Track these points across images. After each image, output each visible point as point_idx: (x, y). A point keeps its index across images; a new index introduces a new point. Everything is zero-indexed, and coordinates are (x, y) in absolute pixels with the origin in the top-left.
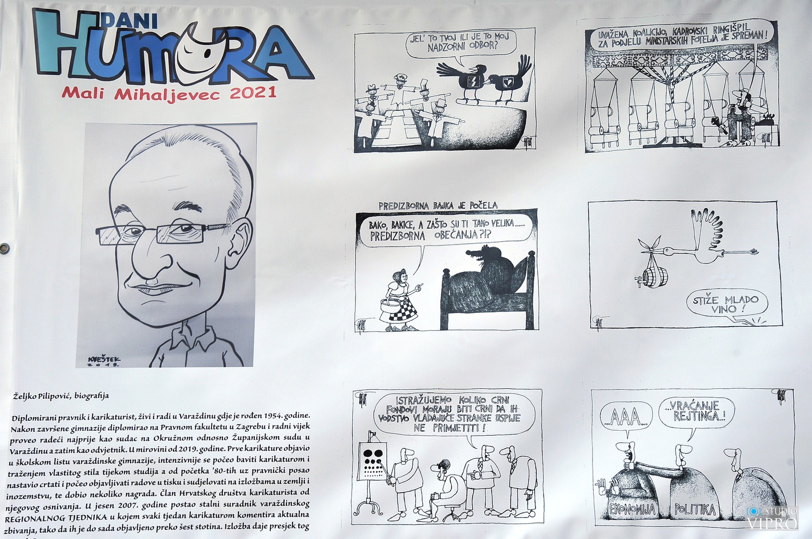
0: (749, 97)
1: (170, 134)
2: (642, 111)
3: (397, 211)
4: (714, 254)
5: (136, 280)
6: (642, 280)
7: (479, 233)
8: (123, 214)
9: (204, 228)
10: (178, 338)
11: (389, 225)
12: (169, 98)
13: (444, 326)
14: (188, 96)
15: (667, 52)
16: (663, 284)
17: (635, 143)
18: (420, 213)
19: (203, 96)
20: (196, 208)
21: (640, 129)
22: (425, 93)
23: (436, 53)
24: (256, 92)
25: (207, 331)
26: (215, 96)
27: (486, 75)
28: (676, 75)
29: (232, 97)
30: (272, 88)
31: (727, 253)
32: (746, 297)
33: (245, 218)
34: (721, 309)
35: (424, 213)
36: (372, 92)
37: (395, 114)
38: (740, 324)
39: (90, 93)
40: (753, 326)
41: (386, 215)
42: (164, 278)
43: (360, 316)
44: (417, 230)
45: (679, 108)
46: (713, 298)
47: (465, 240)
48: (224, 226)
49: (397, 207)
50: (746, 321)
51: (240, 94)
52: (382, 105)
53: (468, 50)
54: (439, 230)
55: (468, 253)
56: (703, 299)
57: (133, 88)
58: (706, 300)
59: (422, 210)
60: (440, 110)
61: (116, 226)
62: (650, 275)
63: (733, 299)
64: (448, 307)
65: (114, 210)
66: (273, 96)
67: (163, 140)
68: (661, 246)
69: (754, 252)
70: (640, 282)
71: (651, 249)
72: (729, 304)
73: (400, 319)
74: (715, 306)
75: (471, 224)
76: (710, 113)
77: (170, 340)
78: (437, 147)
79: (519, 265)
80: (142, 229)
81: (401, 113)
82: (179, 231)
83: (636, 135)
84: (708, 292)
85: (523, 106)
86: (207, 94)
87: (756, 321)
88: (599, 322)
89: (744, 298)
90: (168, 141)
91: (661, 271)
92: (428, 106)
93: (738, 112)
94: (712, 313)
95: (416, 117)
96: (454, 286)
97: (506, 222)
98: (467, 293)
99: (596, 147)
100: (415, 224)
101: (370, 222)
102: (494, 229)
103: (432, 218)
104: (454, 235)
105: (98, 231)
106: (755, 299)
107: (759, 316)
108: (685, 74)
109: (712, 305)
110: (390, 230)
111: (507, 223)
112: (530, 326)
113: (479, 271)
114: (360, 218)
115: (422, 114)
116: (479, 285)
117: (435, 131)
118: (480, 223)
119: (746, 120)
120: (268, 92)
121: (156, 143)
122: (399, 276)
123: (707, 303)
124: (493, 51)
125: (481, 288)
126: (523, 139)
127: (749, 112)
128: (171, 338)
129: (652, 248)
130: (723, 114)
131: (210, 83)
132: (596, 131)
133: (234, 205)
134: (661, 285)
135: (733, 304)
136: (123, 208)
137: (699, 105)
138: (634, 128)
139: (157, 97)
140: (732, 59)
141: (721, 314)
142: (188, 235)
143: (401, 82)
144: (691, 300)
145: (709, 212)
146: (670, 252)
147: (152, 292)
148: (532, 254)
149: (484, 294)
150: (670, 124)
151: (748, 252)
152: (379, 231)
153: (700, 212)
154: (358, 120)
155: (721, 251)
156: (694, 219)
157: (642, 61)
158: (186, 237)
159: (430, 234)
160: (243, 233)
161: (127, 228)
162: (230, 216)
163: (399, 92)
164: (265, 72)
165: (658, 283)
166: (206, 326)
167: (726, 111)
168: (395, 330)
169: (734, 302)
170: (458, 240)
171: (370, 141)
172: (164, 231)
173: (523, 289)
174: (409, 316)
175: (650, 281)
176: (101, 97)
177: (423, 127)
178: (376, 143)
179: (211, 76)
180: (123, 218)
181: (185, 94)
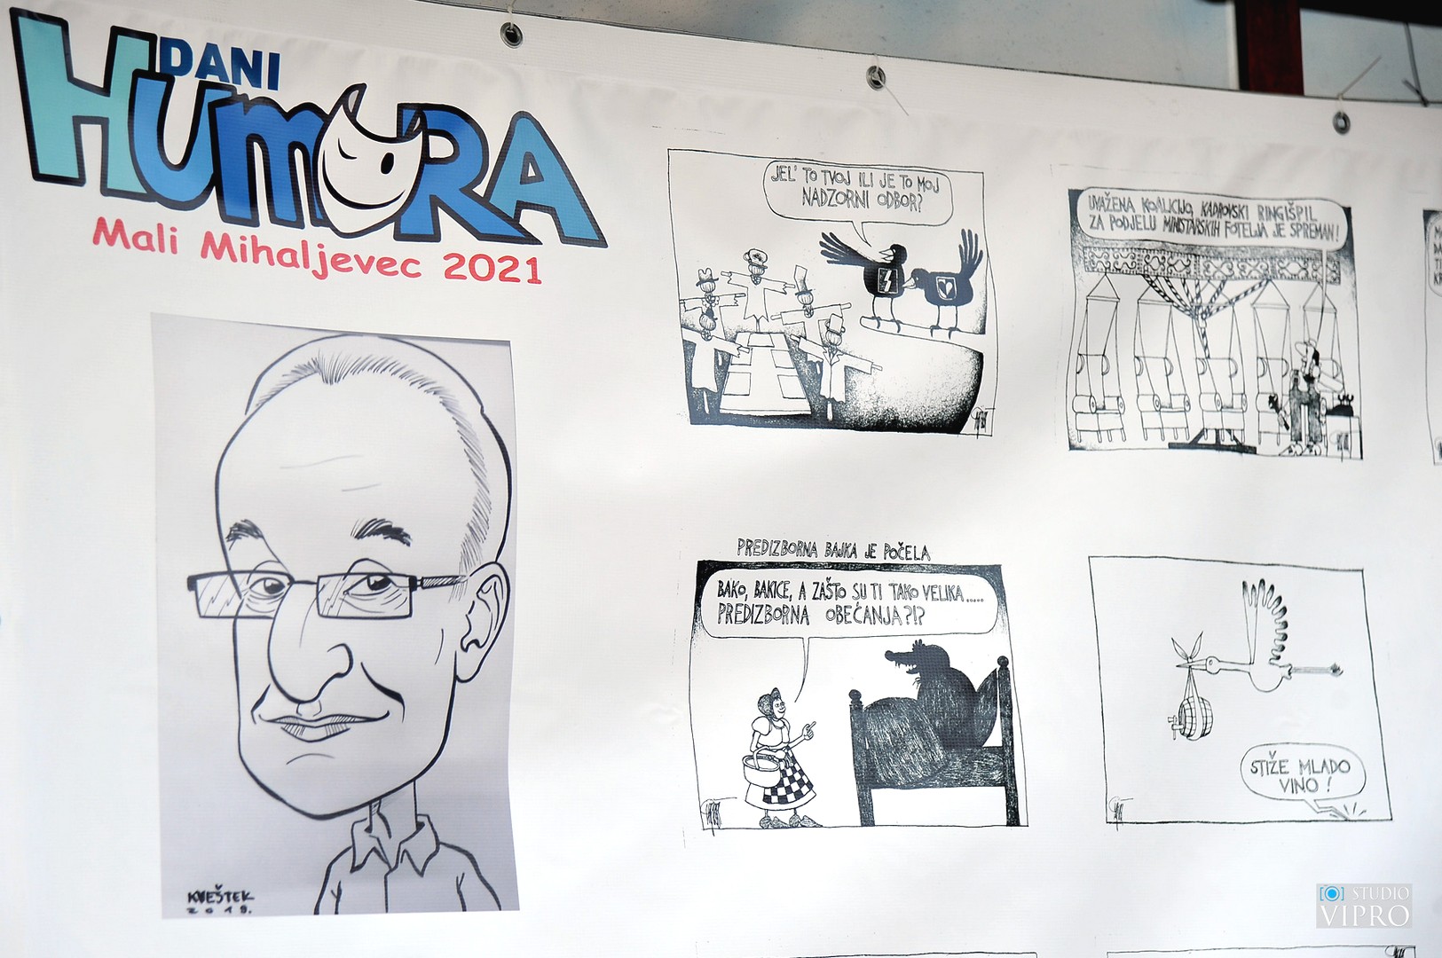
0: (1316, 356)
1: (329, 352)
2: (1156, 368)
3: (766, 558)
4: (1277, 673)
5: (276, 705)
6: (1178, 723)
7: (903, 613)
8: (246, 542)
9: (414, 583)
10: (364, 843)
11: (751, 591)
12: (315, 263)
13: (867, 819)
14: (353, 263)
15: (1192, 251)
16: (1207, 732)
17: (1154, 436)
18: (802, 565)
19: (385, 265)
20: (397, 534)
21: (1159, 408)
22: (805, 297)
23: (815, 211)
24: (499, 267)
25: (420, 826)
26: (411, 268)
27: (907, 267)
28: (1205, 298)
29: (448, 274)
30: (533, 262)
31: (1297, 670)
32: (1331, 761)
33: (496, 562)
34: (1294, 784)
35: (810, 566)
36: (707, 285)
37: (756, 339)
38: (1326, 816)
39: (149, 237)
40: (1346, 820)
41: (748, 566)
42: (334, 698)
43: (709, 794)
44: (795, 602)
45: (1219, 368)
46: (1280, 762)
47: (880, 628)
48: (454, 580)
49: (767, 550)
50: (1336, 811)
51: (464, 270)
52: (730, 318)
53: (876, 210)
54: (832, 604)
55: (890, 655)
56: (1264, 764)
57: (236, 231)
58: (1270, 766)
59: (806, 559)
60: (834, 338)
61: (230, 573)
62: (1188, 713)
63: (1311, 764)
64: (868, 778)
65: (225, 533)
66: (535, 280)
67: (314, 367)
69: (1335, 670)
70: (1175, 727)
71: (1190, 661)
72: (1306, 774)
73: (783, 800)
74: (1285, 778)
75: (888, 592)
76: (1266, 386)
77: (349, 849)
78: (838, 423)
79: (983, 687)
80: (285, 580)
81: (765, 340)
82: (363, 588)
83: (1152, 420)
84: (1272, 748)
85: (979, 343)
86: (393, 262)
87: (1350, 809)
88: (1118, 809)
89: (1328, 763)
90: (327, 369)
91: (1202, 704)
92: (814, 329)
93: (1303, 386)
94: (1280, 793)
95: (796, 353)
96: (872, 728)
97: (949, 590)
98: (898, 745)
99: (1089, 440)
100: (794, 590)
101: (720, 582)
102: (929, 605)
103: (821, 575)
104: (860, 615)
105: (192, 583)
106: (1344, 767)
107: (1354, 800)
108: (1221, 300)
109: (1280, 776)
110: (753, 600)
111: (953, 594)
112: (1013, 820)
113: (914, 695)
114: (706, 569)
115: (804, 345)
116: (918, 727)
117: (833, 386)
118: (903, 591)
119: (1313, 402)
120: (524, 272)
121: (303, 372)
122: (770, 703)
123: (1272, 773)
124: (914, 217)
125: (922, 735)
126: (974, 413)
127: (1318, 387)
128: (351, 844)
129: (1191, 658)
130: (1282, 388)
131: (399, 236)
132: (1082, 404)
133: (475, 533)
134: (1203, 735)
135: (1313, 776)
136: (245, 529)
137: (1250, 367)
138: (1147, 403)
139: (289, 258)
140: (1294, 277)
141: (1294, 796)
142: (381, 598)
143: (757, 264)
144: (1247, 766)
145: (1268, 587)
146: (1214, 667)
147: (309, 734)
148: (1003, 662)
149: (928, 748)
150: (1208, 402)
152: (733, 601)
153: (1254, 587)
154: (689, 348)
155: (1287, 666)
156: (1247, 599)
157: (1155, 264)
158: (378, 603)
159: (818, 609)
160: (490, 598)
161: (255, 577)
162: (466, 558)
163: (755, 291)
164: (515, 221)
165: (1200, 729)
166: (416, 815)
167: (1288, 383)
168: (778, 825)
169: (1314, 772)
170: (867, 628)
171: (715, 398)
172: (332, 587)
173: (995, 739)
174: (799, 795)
175: (1188, 726)
176: (174, 250)
177: (811, 377)
178: (728, 405)
179: (396, 218)
180: (246, 553)
181: (347, 259)
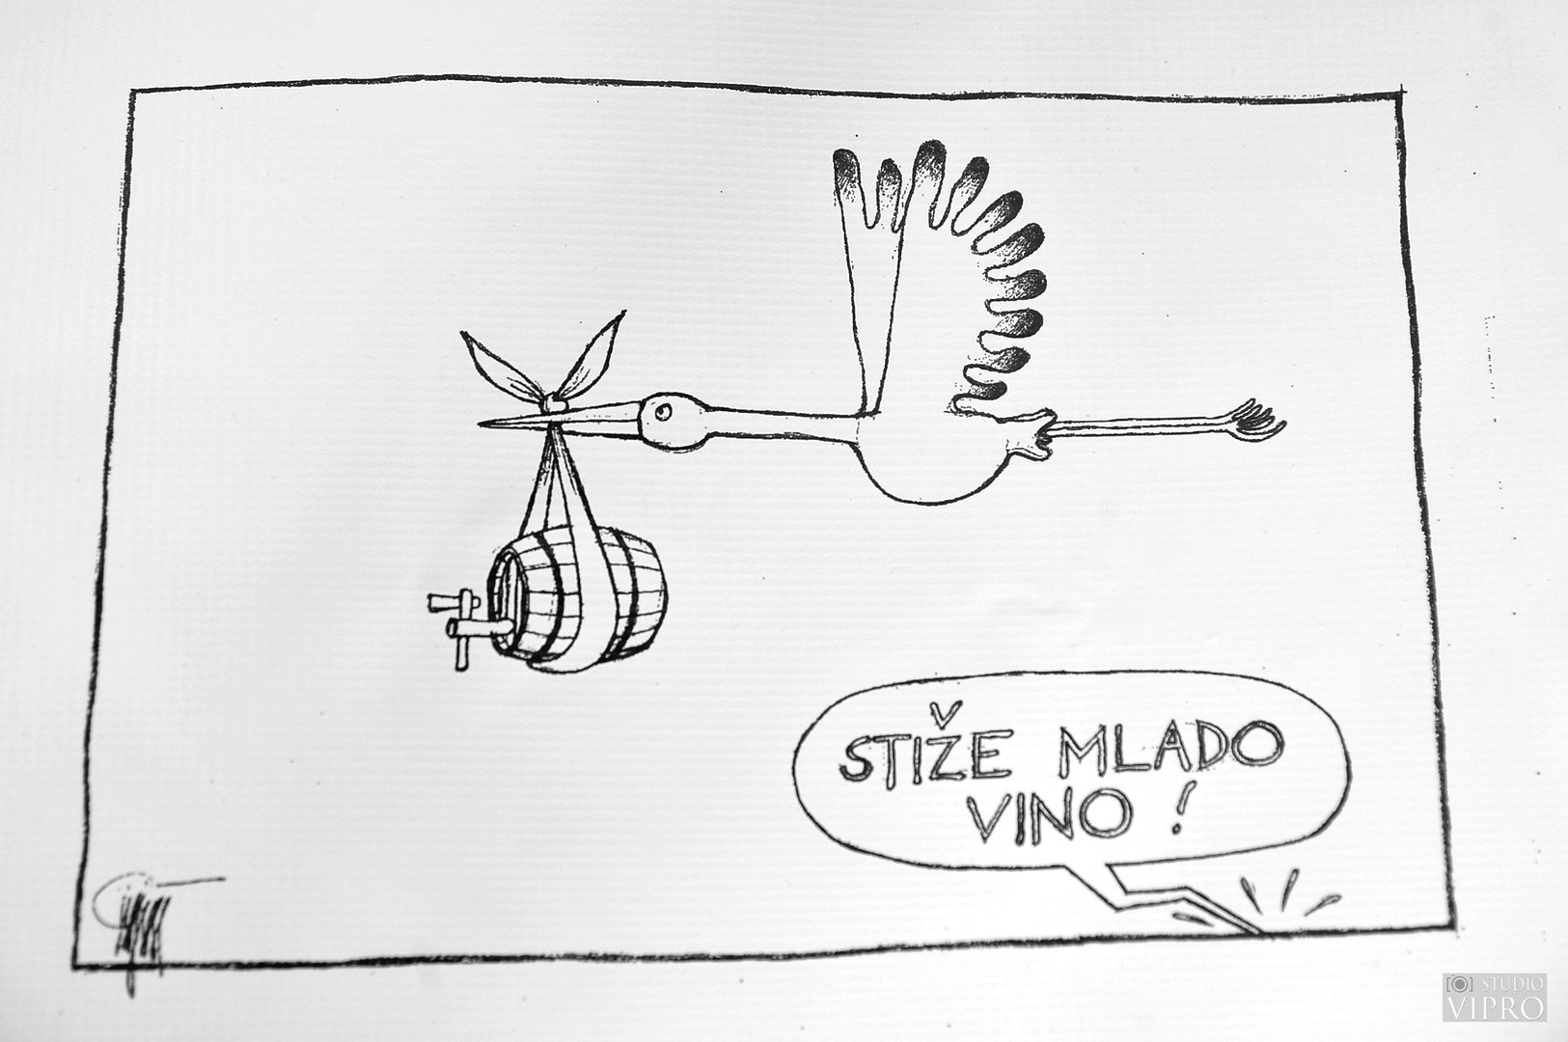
4: (984, 441)
6: (482, 613)
16: (632, 642)
31: (1075, 429)
32: (1201, 726)
34: (1030, 815)
38: (1158, 920)
40: (1247, 934)
46: (977, 738)
50: (1202, 900)
56: (905, 750)
58: (930, 755)
62: (541, 580)
63: (1110, 746)
68: (624, 383)
69: (1252, 421)
70: (464, 628)
71: (553, 405)
72: (1085, 776)
74: (988, 795)
84: (945, 695)
87: (1268, 893)
88: (138, 919)
89: (1189, 736)
91: (616, 555)
94: (967, 846)
106: (1258, 744)
107: (1280, 862)
109: (971, 786)
123: (937, 775)
129: (557, 396)
134: (616, 651)
135: (1113, 779)
141: (1027, 854)
144: (826, 752)
145: (955, 166)
146: (686, 423)
151: (1207, 426)
153: (889, 168)
155: (1032, 417)
156: (853, 208)
165: (598, 632)
169: (1120, 766)
175: (540, 624)
